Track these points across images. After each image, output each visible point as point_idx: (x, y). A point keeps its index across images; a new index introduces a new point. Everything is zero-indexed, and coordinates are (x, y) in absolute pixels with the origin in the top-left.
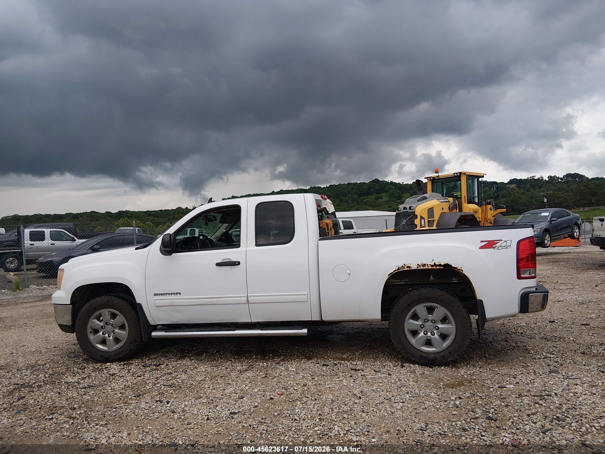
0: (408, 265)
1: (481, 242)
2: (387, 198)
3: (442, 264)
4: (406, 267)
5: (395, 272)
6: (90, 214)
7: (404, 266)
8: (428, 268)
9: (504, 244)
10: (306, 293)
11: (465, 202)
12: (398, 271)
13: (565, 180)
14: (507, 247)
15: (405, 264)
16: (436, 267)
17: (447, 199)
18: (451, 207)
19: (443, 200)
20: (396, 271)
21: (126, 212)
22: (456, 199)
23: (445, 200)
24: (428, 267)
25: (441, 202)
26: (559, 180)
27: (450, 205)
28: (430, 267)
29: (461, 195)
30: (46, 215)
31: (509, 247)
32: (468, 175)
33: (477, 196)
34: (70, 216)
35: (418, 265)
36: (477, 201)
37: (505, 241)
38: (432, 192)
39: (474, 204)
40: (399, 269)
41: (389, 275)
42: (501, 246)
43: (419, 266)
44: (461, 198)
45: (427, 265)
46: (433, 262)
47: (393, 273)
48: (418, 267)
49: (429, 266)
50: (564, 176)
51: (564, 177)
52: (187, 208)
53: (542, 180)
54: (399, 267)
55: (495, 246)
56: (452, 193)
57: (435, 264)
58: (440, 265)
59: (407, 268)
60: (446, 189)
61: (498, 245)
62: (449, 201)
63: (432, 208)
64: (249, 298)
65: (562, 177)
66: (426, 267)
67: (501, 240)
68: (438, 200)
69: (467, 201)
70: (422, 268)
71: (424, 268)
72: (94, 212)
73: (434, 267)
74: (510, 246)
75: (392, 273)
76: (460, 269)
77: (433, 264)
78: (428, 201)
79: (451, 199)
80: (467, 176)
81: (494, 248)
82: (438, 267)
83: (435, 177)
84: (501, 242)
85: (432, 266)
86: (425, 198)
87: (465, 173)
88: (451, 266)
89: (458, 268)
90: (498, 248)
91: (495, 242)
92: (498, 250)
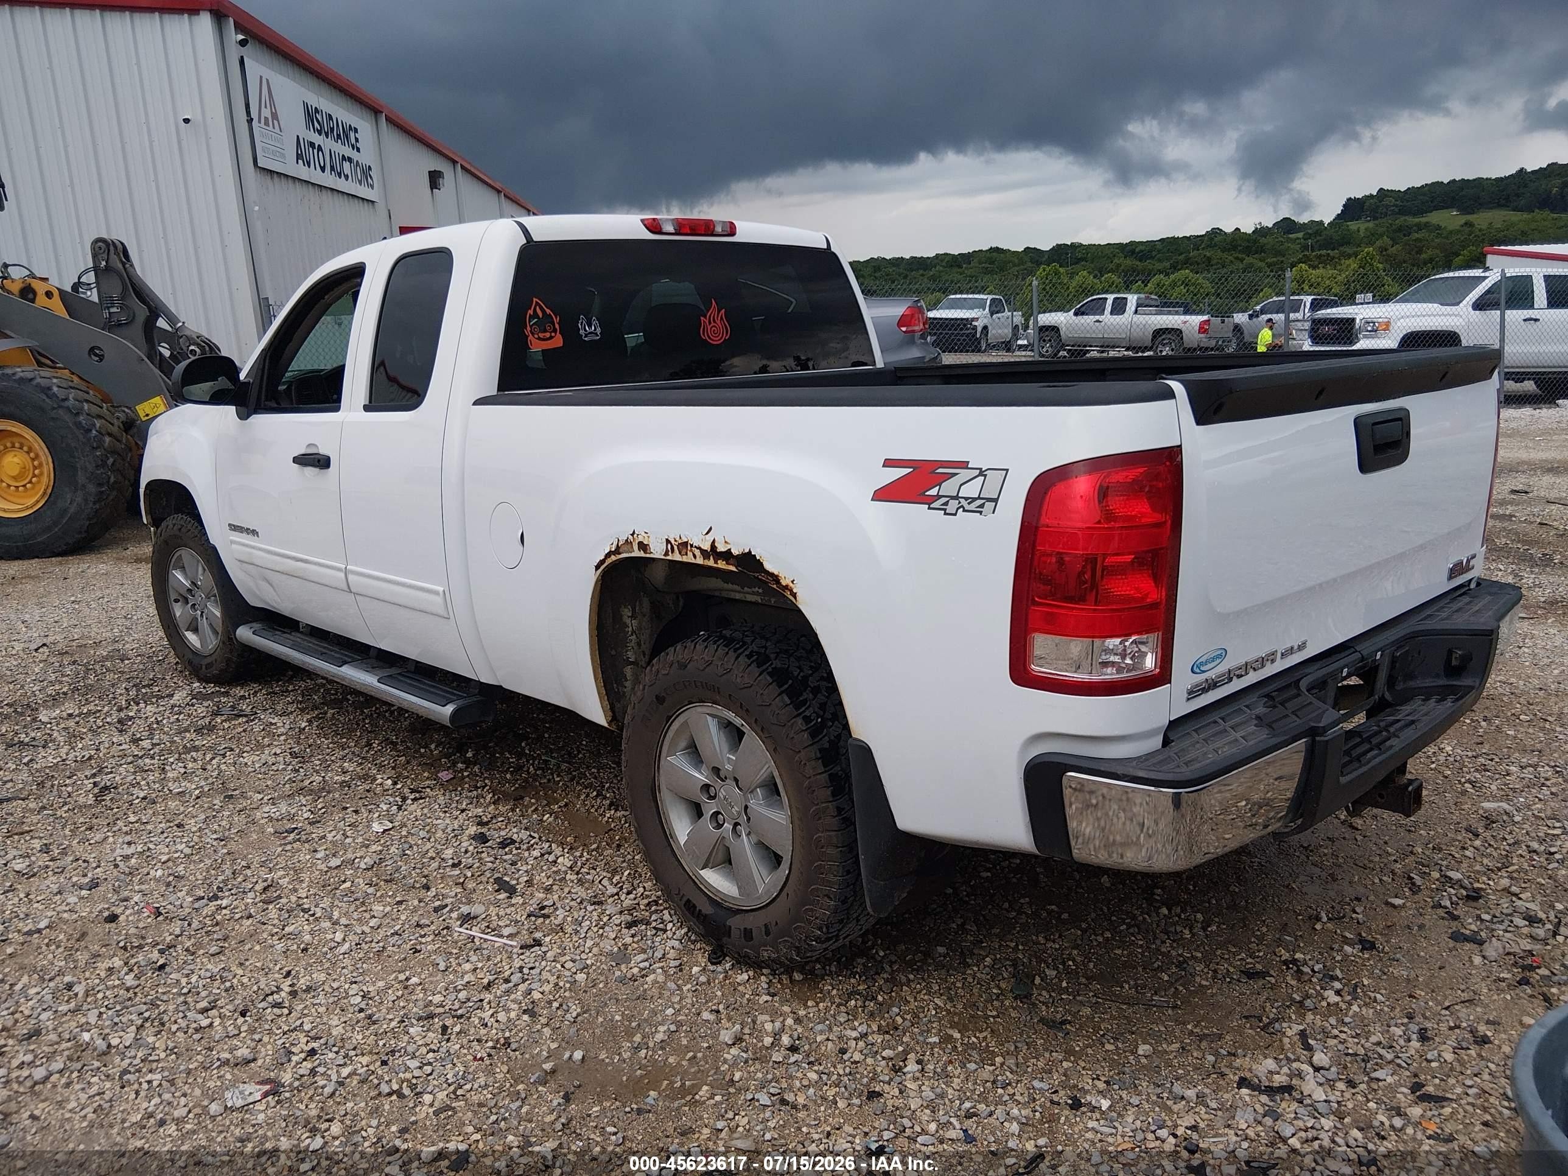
0: (641, 539)
1: (889, 463)
3: (735, 552)
4: (635, 546)
5: (610, 560)
6: (988, 255)
7: (631, 537)
8: (693, 561)
9: (971, 490)
10: (441, 589)
12: (618, 556)
14: (984, 504)
15: (632, 532)
16: (716, 562)
20: (613, 558)
21: (1074, 247)
24: (695, 556)
28: (700, 560)
30: (894, 259)
31: (989, 506)
34: (942, 261)
35: (668, 541)
37: (982, 473)
40: (618, 548)
42: (956, 498)
43: (669, 546)
45: (693, 546)
46: (710, 538)
47: (604, 561)
48: (666, 554)
49: (697, 552)
52: (1237, 229)
54: (616, 541)
55: (933, 492)
57: (714, 546)
58: (727, 556)
59: (639, 549)
61: (948, 488)
64: (351, 577)
66: (688, 559)
67: (964, 465)
70: (677, 557)
71: (685, 559)
72: (997, 250)
73: (711, 563)
74: (996, 501)
76: (786, 587)
77: (707, 547)
81: (929, 501)
82: (722, 565)
84: (964, 474)
85: (705, 554)
88: (760, 564)
89: (784, 583)
90: (946, 504)
91: (940, 470)
92: (945, 514)
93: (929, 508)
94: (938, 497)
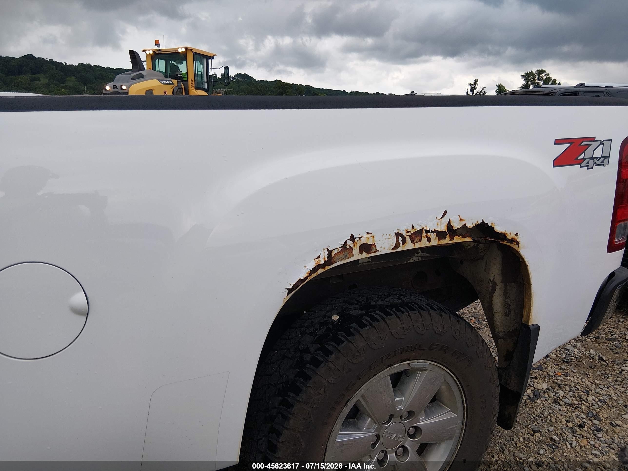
0: (363, 241)
1: (558, 142)
2: (47, 81)
3: (470, 225)
4: (356, 250)
5: (313, 276)
7: (350, 243)
8: (428, 244)
9: (598, 153)
11: (192, 87)
12: (327, 268)
13: (236, 79)
14: (604, 160)
15: (352, 238)
16: (452, 239)
17: (171, 81)
18: (175, 91)
19: (165, 82)
20: (320, 271)
22: (182, 82)
23: (168, 82)
24: (429, 240)
25: (163, 83)
26: (231, 79)
27: (174, 89)
28: (435, 242)
29: (187, 77)
32: (196, 53)
33: (206, 81)
35: (398, 235)
36: (206, 87)
37: (601, 143)
38: (153, 70)
39: (202, 90)
40: (330, 259)
41: (290, 291)
42: (592, 158)
43: (400, 239)
44: (187, 81)
45: (427, 231)
46: (445, 220)
47: (306, 278)
48: (396, 247)
49: (433, 236)
50: (235, 75)
51: (235, 77)
53: (216, 77)
54: (330, 252)
55: (581, 157)
56: (177, 73)
57: (449, 226)
58: (462, 230)
59: (361, 252)
60: (170, 68)
61: (588, 153)
62: (173, 84)
63: (152, 90)
65: (233, 76)
66: (424, 243)
67: (594, 139)
68: (159, 80)
69: (194, 86)
70: (409, 246)
71: (418, 245)
73: (447, 241)
74: (609, 157)
75: (301, 281)
76: (511, 240)
77: (443, 228)
78: (145, 80)
79: (175, 81)
80: (193, 53)
81: (579, 163)
82: (457, 239)
83: (156, 51)
84: (594, 145)
85: (440, 235)
86: (142, 76)
87: (191, 50)
88: (492, 228)
89: (509, 237)
90: (588, 163)
91: (583, 144)
92: (588, 169)
93: (581, 167)
94: (584, 159)
